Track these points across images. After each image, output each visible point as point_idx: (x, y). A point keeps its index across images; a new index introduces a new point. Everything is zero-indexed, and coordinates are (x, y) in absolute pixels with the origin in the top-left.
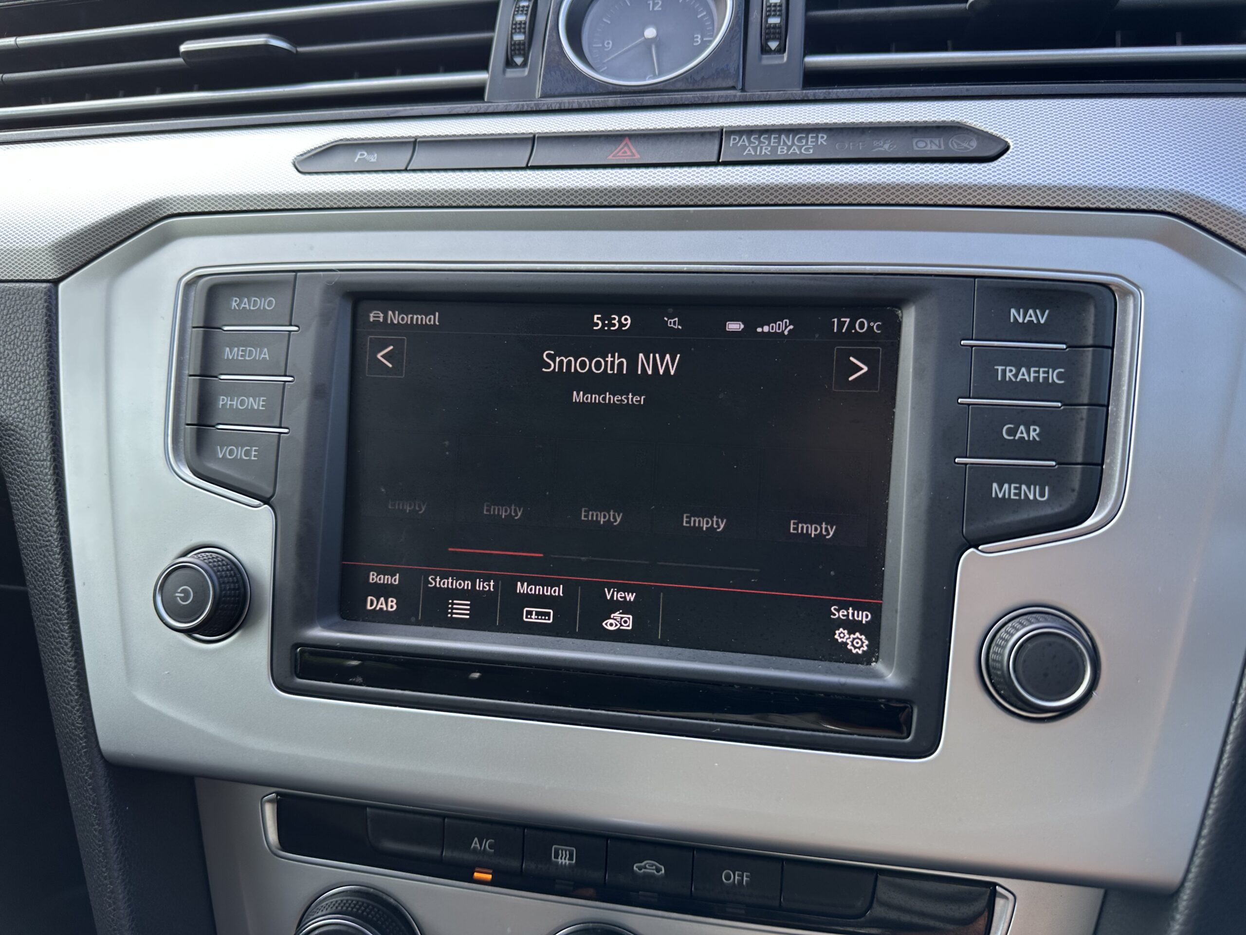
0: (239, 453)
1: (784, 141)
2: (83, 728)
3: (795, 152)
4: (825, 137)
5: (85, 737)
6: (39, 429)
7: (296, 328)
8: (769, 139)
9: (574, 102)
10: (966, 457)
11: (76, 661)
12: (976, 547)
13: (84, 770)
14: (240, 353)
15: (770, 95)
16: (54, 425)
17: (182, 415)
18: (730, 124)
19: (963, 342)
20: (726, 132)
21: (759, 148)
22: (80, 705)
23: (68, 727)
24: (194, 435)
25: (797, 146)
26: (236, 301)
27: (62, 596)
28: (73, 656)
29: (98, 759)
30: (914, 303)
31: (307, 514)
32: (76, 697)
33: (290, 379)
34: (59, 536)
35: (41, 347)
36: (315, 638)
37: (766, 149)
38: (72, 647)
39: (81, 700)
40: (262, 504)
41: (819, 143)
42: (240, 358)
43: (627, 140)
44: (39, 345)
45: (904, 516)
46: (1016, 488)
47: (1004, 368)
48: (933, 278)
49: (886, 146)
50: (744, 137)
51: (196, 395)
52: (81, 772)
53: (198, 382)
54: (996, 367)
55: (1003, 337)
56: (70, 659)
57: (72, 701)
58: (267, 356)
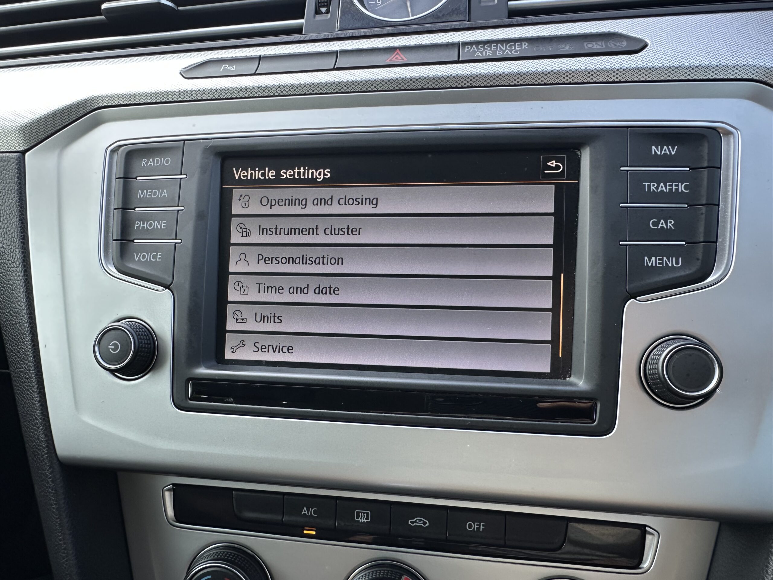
0: (150, 257)
1: (500, 47)
2: (45, 441)
3: (508, 53)
4: (527, 44)
5: (47, 446)
6: (14, 246)
7: (185, 176)
8: (490, 47)
9: (361, 32)
10: (626, 241)
11: (40, 397)
12: (635, 298)
13: (46, 468)
14: (148, 193)
15: (488, 23)
16: (24, 243)
17: (111, 235)
18: (464, 40)
19: (622, 168)
20: (462, 43)
21: (484, 52)
22: (43, 426)
23: (34, 441)
24: (119, 247)
25: (509, 50)
26: (145, 161)
27: (31, 355)
28: (38, 394)
29: (55, 461)
30: (589, 145)
31: (194, 294)
32: (41, 421)
33: (182, 208)
34: (28, 316)
35: (14, 193)
36: (201, 374)
37: (489, 52)
38: (37, 388)
39: (44, 423)
40: (164, 289)
41: (523, 48)
42: (148, 197)
43: (398, 50)
44: (13, 192)
45: (587, 280)
46: (659, 259)
47: (649, 183)
48: (600, 129)
49: (567, 48)
50: (474, 46)
51: (120, 221)
52: (45, 471)
53: (120, 212)
54: (644, 183)
55: (647, 165)
56: (36, 396)
57: (37, 423)
58: (166, 195)
